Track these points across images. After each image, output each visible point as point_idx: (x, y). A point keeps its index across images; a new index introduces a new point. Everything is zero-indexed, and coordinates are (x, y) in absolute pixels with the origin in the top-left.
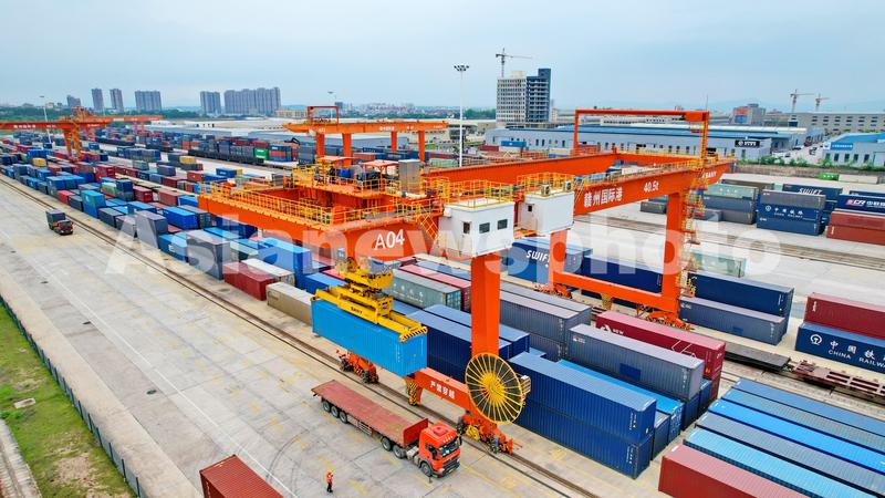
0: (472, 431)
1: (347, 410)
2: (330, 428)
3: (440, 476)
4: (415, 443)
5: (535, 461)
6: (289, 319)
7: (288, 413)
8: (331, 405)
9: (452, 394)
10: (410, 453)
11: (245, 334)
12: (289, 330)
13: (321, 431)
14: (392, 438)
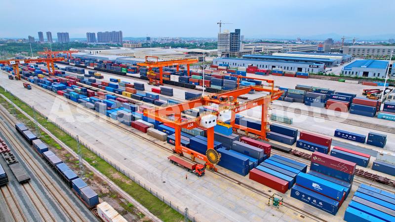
0: (208, 167)
1: (177, 162)
2: (173, 167)
3: (201, 176)
4: (195, 169)
5: (222, 173)
6: (155, 139)
7: (162, 163)
8: (173, 161)
9: (203, 158)
10: (194, 171)
11: (144, 143)
12: (156, 142)
13: (171, 167)
14: (189, 168)
